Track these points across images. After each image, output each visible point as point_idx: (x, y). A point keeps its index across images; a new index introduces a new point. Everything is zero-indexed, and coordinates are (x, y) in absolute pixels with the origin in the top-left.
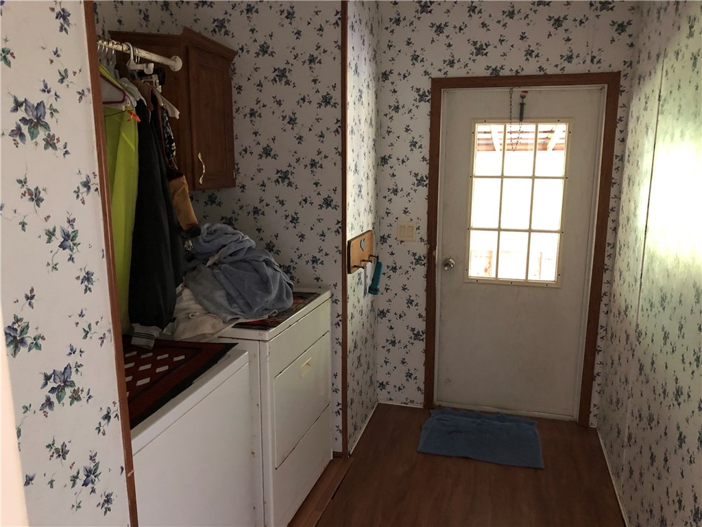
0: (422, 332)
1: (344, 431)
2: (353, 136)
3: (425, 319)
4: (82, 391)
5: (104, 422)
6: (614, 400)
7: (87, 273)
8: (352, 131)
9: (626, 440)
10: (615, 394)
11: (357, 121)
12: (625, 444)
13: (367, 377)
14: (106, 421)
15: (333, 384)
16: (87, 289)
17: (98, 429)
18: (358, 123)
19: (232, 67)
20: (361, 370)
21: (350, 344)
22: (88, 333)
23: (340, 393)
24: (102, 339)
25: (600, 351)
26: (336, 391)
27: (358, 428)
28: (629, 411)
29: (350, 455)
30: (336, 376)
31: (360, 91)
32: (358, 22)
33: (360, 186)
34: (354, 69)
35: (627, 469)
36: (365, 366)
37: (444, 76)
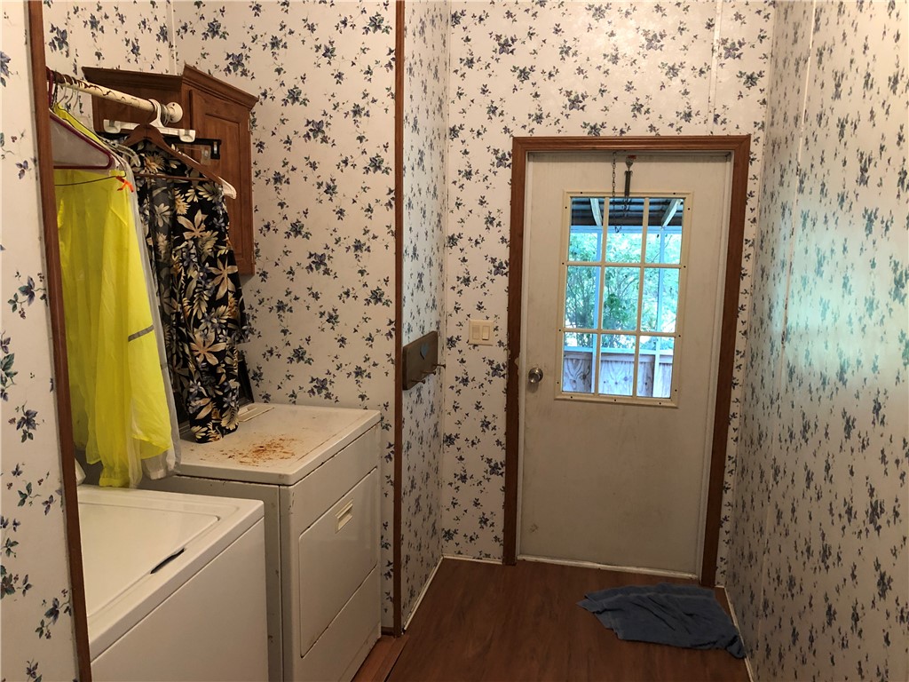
0: (501, 463)
1: (396, 599)
2: (411, 211)
3: (504, 446)
4: (16, 579)
5: (48, 621)
6: (746, 553)
7: (27, 414)
8: (409, 204)
9: (761, 608)
10: (747, 547)
11: (416, 190)
12: (761, 612)
13: (428, 525)
14: (52, 618)
15: (382, 537)
16: (27, 436)
17: (40, 630)
18: (417, 194)
19: (252, 117)
20: (420, 516)
21: (405, 483)
22: (26, 496)
23: (391, 548)
24: (48, 503)
25: (728, 488)
26: (385, 546)
27: (416, 593)
28: (765, 571)
29: (404, 631)
30: (385, 526)
31: (421, 152)
32: (418, 63)
33: (420, 275)
34: (412, 124)
35: (762, 646)
36: (425, 510)
37: (529, 135)
